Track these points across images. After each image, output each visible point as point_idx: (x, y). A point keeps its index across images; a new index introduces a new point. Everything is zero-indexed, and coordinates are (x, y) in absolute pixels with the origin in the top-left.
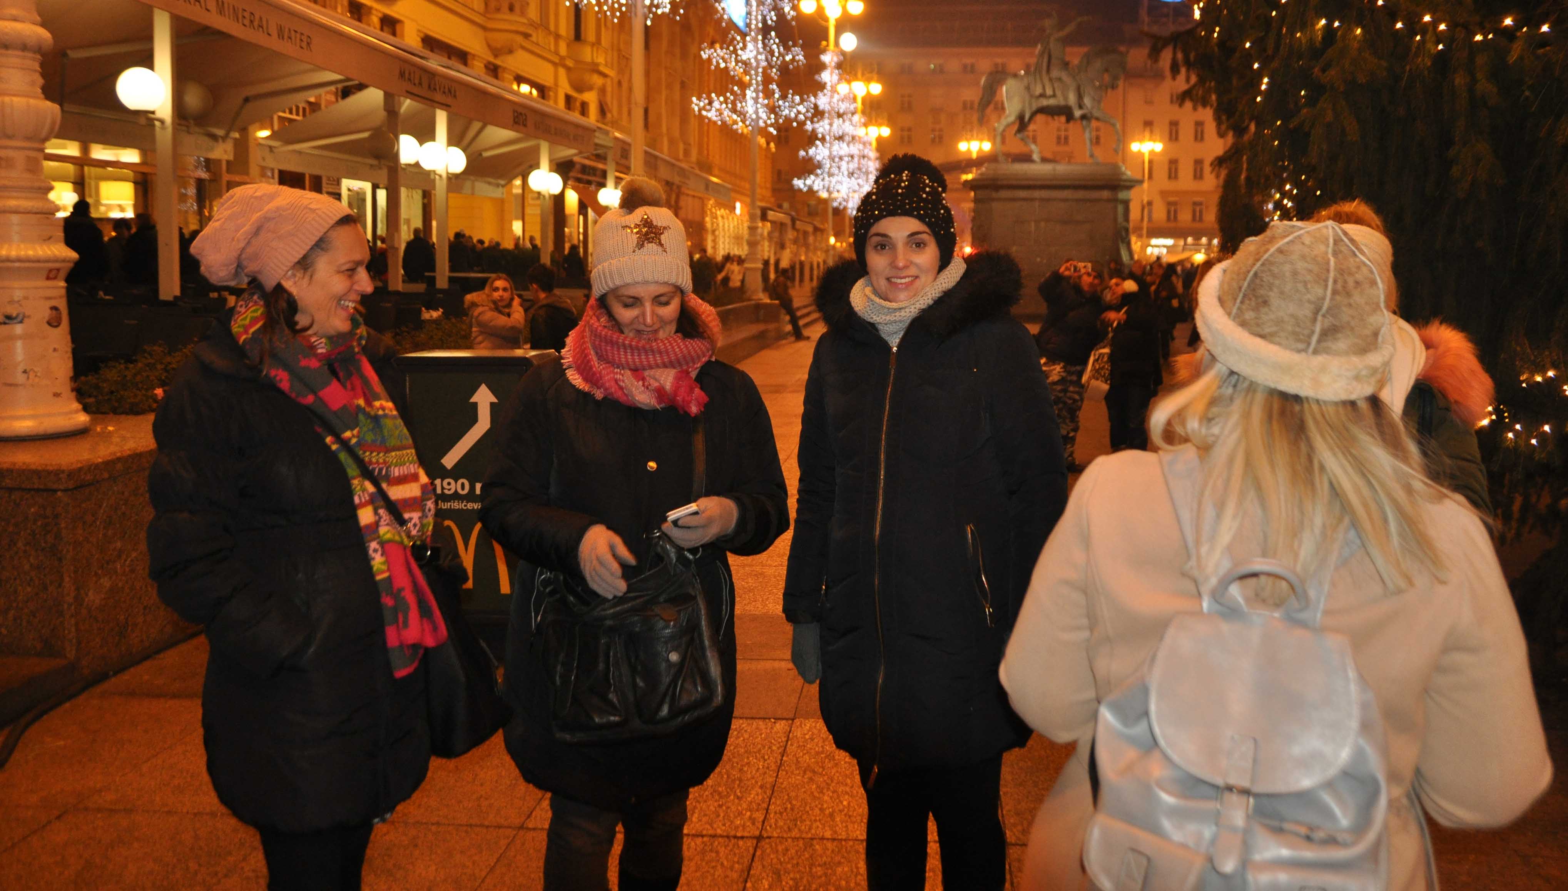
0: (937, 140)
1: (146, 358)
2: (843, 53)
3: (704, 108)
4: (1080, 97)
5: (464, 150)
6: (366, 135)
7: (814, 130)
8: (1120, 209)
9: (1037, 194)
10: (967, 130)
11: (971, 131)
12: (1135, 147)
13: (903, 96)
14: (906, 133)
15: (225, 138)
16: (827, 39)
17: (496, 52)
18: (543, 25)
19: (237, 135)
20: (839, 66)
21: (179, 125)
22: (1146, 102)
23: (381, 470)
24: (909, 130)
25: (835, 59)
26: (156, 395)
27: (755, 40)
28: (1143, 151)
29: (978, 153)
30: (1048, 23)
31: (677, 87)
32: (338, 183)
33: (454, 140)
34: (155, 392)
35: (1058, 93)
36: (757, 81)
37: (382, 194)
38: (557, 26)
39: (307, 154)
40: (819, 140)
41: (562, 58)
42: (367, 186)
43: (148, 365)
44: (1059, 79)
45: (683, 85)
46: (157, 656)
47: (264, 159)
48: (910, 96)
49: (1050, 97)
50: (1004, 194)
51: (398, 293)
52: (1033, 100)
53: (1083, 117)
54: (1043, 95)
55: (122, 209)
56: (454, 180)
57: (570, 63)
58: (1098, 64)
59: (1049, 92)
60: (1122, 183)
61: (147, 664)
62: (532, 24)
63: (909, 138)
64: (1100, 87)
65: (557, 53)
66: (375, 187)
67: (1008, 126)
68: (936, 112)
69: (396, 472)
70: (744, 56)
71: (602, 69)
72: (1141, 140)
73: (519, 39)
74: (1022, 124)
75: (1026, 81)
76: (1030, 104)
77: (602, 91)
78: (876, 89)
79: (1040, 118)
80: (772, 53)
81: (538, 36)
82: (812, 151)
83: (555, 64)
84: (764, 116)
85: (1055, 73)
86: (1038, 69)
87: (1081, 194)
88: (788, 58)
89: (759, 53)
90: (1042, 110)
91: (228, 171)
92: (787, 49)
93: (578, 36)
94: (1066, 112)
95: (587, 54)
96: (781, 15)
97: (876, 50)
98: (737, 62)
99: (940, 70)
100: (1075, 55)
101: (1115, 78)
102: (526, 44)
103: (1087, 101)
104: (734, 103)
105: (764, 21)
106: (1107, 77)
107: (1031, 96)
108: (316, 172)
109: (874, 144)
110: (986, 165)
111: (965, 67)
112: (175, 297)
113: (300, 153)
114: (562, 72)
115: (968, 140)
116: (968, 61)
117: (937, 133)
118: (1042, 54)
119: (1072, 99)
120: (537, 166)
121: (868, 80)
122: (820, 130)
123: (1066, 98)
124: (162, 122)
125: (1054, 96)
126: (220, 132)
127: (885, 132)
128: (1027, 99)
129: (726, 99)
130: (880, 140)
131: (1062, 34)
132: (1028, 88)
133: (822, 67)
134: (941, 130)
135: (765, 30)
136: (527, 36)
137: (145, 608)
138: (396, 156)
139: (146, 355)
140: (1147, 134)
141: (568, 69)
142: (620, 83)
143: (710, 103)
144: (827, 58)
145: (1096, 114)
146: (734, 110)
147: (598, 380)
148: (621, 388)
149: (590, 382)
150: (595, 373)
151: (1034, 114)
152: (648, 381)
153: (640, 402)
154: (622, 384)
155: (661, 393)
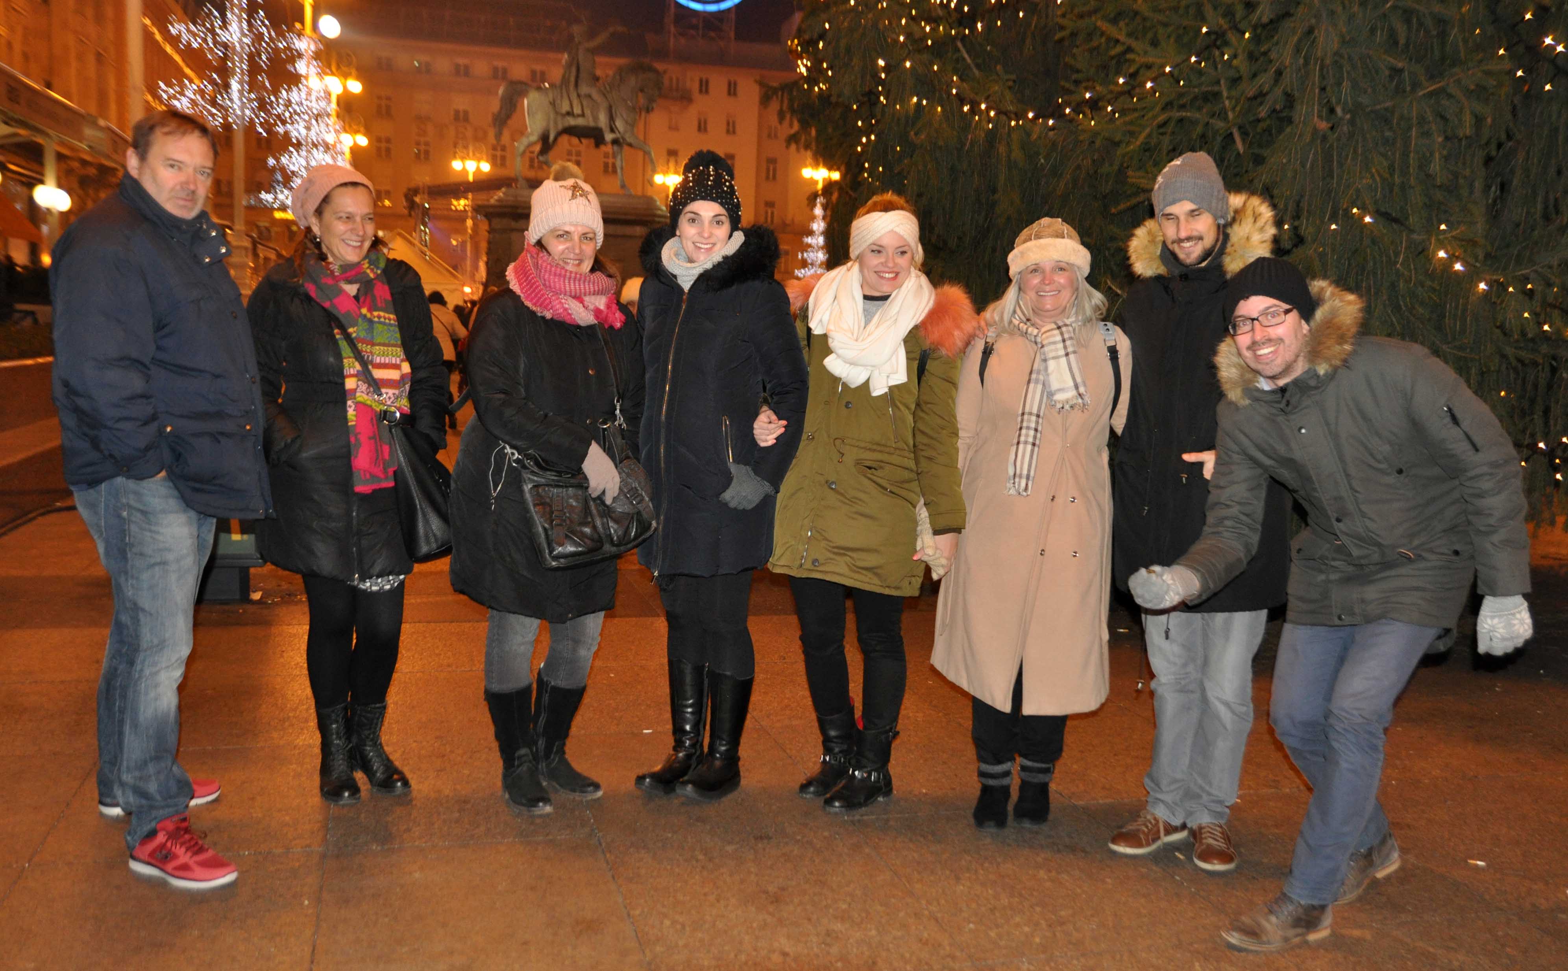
0: (422, 156)
2: (323, 39)
3: (174, 97)
4: (612, 119)
7: (287, 133)
10: (459, 146)
11: (466, 147)
12: (659, 179)
13: (379, 98)
14: (383, 145)
16: (302, 22)
20: (317, 56)
22: (670, 128)
23: (368, 357)
24: (388, 140)
25: (313, 47)
27: (240, 18)
28: (668, 183)
29: (474, 174)
30: (577, 30)
35: (588, 112)
36: (242, 69)
40: (293, 145)
44: (589, 96)
48: (389, 98)
49: (579, 116)
52: (559, 118)
53: (615, 142)
54: (570, 114)
58: (632, 81)
59: (577, 110)
60: (657, 219)
63: (388, 150)
64: (634, 108)
68: (421, 120)
69: (378, 360)
70: (224, 36)
72: (665, 172)
74: (546, 144)
75: (551, 95)
76: (556, 123)
78: (355, 87)
79: (564, 139)
80: (259, 38)
82: (284, 160)
84: (250, 114)
85: (584, 89)
86: (565, 81)
88: (279, 44)
89: (244, 35)
90: (570, 131)
94: (595, 136)
97: (357, 38)
98: (215, 42)
99: (427, 69)
101: (651, 100)
103: (619, 124)
104: (213, 94)
106: (642, 100)
107: (557, 113)
109: (348, 155)
110: (503, 189)
111: (457, 67)
115: (463, 159)
117: (423, 148)
118: (569, 65)
119: (603, 120)
121: (345, 76)
122: (294, 134)
123: (596, 119)
125: (583, 115)
127: (363, 141)
128: (552, 116)
129: (202, 87)
130: (355, 151)
131: (593, 44)
132: (553, 104)
133: (298, 55)
134: (427, 144)
140: (672, 165)
143: (182, 91)
144: (303, 45)
145: (629, 139)
146: (214, 103)
147: (548, 305)
148: (566, 310)
149: (540, 306)
150: (546, 299)
151: (559, 134)
152: (586, 303)
153: (581, 319)
154: (567, 306)
155: (597, 312)
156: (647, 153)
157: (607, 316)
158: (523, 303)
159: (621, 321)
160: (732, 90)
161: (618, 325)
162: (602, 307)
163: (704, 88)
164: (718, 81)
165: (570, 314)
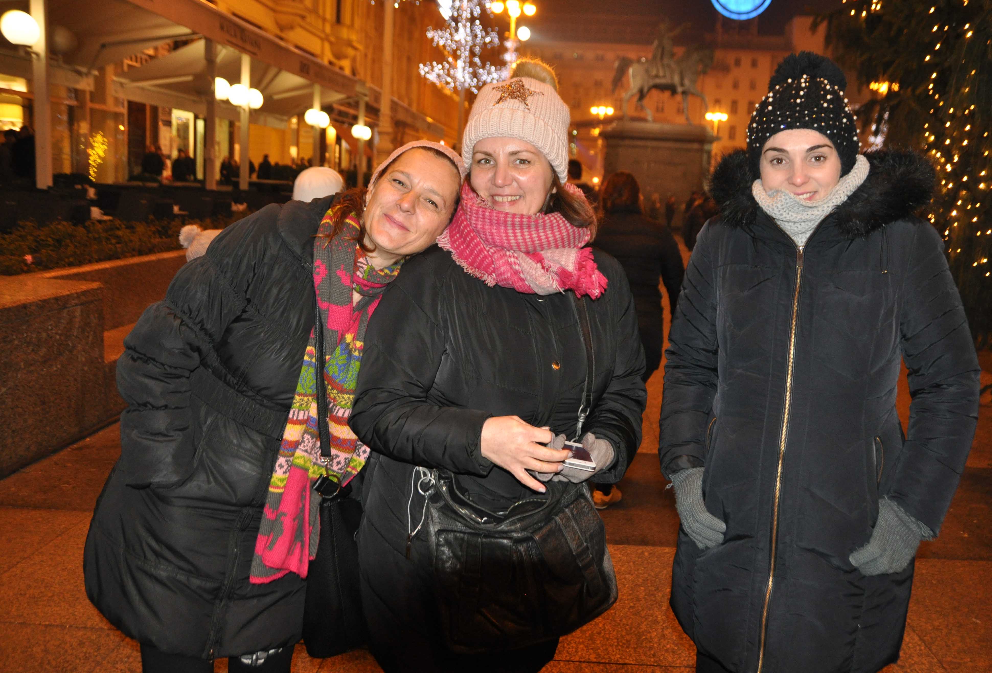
1: (19, 231)
2: (520, 41)
3: (428, 73)
4: (682, 78)
5: (262, 92)
6: (189, 78)
8: (705, 157)
9: (649, 143)
10: (598, 100)
11: (600, 100)
12: (709, 116)
15: (87, 74)
17: (282, 28)
18: (314, 11)
19: (96, 73)
20: (517, 50)
21: (51, 59)
22: (717, 87)
25: (514, 45)
26: (26, 260)
27: (465, 26)
28: (714, 119)
29: (604, 115)
30: (662, 26)
31: (405, 60)
32: (170, 113)
33: (255, 84)
34: (26, 258)
35: (667, 75)
36: (465, 55)
37: (201, 124)
38: (324, 11)
39: (149, 90)
41: (327, 36)
42: (190, 116)
43: (21, 236)
44: (669, 66)
45: (409, 59)
46: (23, 470)
47: (116, 91)
49: (662, 77)
50: (627, 142)
51: (212, 191)
53: (684, 93)
54: (657, 76)
55: (13, 124)
56: (254, 113)
57: (332, 39)
59: (661, 73)
60: (707, 139)
61: (14, 477)
62: (307, 9)
65: (324, 31)
66: (196, 117)
67: (633, 96)
70: (457, 37)
71: (355, 44)
72: (713, 112)
73: (298, 20)
74: (642, 95)
77: (354, 60)
80: (476, 36)
81: (311, 18)
83: (322, 39)
84: (468, 80)
85: (666, 61)
86: (654, 58)
87: (678, 145)
88: (488, 40)
89: (467, 35)
91: (92, 101)
92: (487, 34)
93: (338, 20)
94: (671, 89)
95: (345, 33)
96: (483, 10)
98: (452, 41)
99: (580, 58)
100: (680, 51)
102: (302, 23)
103: (687, 82)
104: (448, 70)
105: (472, 13)
108: (153, 103)
110: (617, 123)
111: (598, 56)
112: (49, 187)
113: (143, 89)
114: (327, 45)
115: (598, 106)
116: (600, 53)
117: (577, 100)
118: (657, 49)
119: (676, 79)
120: (311, 106)
123: (672, 78)
124: (37, 54)
125: (664, 77)
126: (84, 70)
129: (443, 67)
131: (671, 36)
132: (647, 71)
133: (506, 50)
135: (472, 20)
136: (303, 17)
137: (13, 431)
138: (213, 93)
139: (20, 229)
140: (717, 108)
141: (331, 43)
142: (366, 56)
143: (432, 69)
144: (509, 44)
146: (448, 75)
147: (489, 265)
148: (516, 273)
149: (478, 268)
150: (485, 257)
151: (650, 89)
152: (546, 263)
153: (539, 286)
154: (517, 267)
155: (563, 275)
156: (703, 100)
157: (578, 281)
158: (454, 262)
159: (600, 286)
160: (754, 64)
161: (596, 292)
162: (571, 267)
163: (738, 63)
164: (746, 59)
165: (522, 280)
